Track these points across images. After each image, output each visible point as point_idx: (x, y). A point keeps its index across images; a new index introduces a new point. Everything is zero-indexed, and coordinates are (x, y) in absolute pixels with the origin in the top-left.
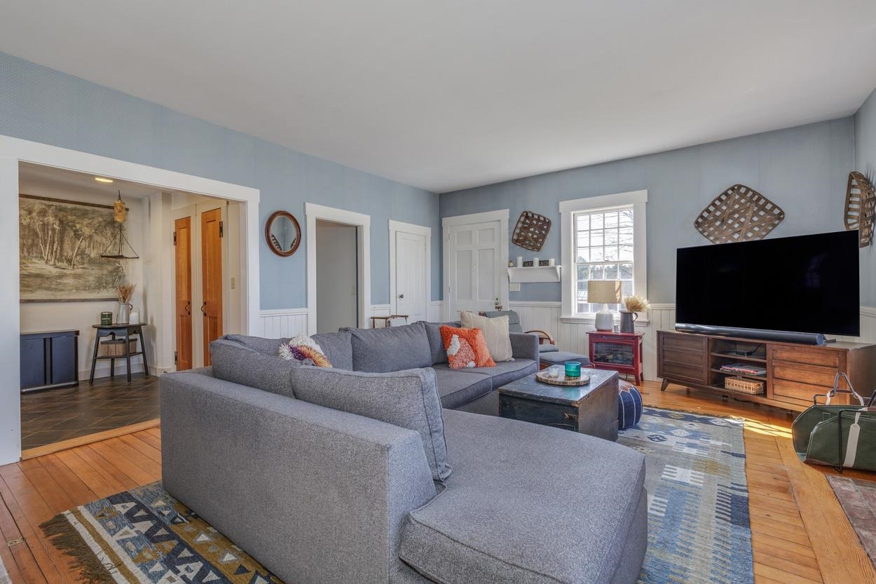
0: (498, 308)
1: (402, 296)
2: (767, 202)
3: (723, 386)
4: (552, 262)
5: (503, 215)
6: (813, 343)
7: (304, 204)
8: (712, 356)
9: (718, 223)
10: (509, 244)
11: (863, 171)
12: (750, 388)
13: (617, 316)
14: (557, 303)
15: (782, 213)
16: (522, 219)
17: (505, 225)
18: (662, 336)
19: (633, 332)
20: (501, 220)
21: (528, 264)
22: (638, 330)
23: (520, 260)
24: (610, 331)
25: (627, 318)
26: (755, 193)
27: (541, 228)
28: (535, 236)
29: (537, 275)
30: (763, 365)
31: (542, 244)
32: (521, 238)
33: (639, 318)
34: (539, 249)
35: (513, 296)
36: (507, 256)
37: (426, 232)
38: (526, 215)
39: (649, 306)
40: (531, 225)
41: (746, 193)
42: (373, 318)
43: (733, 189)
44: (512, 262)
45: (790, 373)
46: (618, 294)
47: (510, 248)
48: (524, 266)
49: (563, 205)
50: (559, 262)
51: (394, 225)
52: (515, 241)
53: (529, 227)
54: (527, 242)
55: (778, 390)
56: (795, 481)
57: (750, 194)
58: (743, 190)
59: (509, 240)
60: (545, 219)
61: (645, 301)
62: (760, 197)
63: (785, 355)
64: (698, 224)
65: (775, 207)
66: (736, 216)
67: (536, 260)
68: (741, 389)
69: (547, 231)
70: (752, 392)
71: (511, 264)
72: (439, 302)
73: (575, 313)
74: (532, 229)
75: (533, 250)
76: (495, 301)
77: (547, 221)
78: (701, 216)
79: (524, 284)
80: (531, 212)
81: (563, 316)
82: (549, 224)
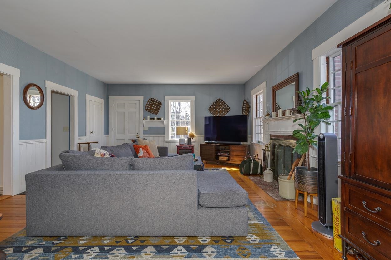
0: (138, 137)
1: (92, 133)
2: (226, 105)
3: (218, 159)
4: (162, 119)
5: (141, 98)
6: (239, 144)
7: (45, 80)
8: (216, 151)
9: (214, 110)
10: (143, 110)
11: (246, 100)
12: (225, 159)
13: (186, 140)
14: (164, 135)
15: (229, 108)
16: (149, 101)
17: (142, 102)
18: (202, 146)
19: (191, 145)
20: (139, 100)
21: (152, 119)
22: (193, 144)
23: (149, 117)
24: (184, 145)
25: (189, 140)
26: (224, 102)
27: (157, 105)
28: (155, 108)
29: (155, 124)
30: (228, 152)
31: (158, 111)
32: (149, 109)
33: (193, 140)
34: (157, 114)
35: (145, 132)
36: (142, 115)
37: (102, 101)
38: (151, 99)
39: (196, 136)
40: (153, 104)
41: (221, 101)
42: (80, 144)
43: (218, 100)
44: (145, 118)
45: (235, 153)
46: (187, 132)
47: (144, 112)
48: (150, 120)
49: (166, 97)
50: (164, 119)
51: (89, 97)
52: (146, 110)
53: (152, 104)
54: (151, 110)
55: (232, 159)
56: (243, 179)
57: (222, 102)
58: (221, 100)
59: (143, 109)
60: (159, 102)
61: (194, 134)
62: (225, 103)
63: (234, 148)
64: (209, 110)
65: (228, 106)
66: (219, 108)
67: (156, 118)
68: (223, 160)
69: (160, 107)
70: (226, 160)
71: (145, 119)
72: (106, 135)
73: (170, 139)
74: (153, 105)
75: (154, 114)
76: (136, 135)
77: (160, 103)
78: (210, 107)
79: (150, 128)
80: (153, 98)
81: (166, 140)
82: (161, 104)
